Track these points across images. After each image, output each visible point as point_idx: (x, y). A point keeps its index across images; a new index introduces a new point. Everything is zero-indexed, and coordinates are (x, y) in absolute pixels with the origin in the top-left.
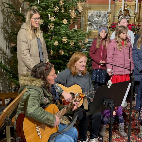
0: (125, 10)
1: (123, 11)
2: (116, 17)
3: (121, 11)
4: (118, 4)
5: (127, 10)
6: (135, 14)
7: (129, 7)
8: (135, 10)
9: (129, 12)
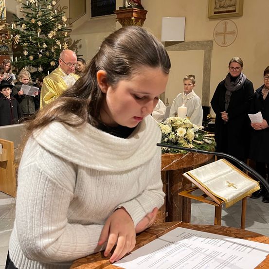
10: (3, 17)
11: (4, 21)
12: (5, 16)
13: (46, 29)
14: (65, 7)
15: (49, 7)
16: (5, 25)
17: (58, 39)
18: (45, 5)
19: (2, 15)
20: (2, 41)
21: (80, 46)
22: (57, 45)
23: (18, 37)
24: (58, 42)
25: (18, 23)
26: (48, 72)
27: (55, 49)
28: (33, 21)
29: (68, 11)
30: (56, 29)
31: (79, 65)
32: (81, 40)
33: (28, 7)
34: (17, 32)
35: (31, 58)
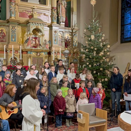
0: (14, 58)
1: (13, 59)
2: (8, 62)
3: (12, 59)
4: (9, 54)
5: (15, 58)
6: (20, 60)
7: (16, 56)
8: (20, 58)
9: (16, 59)
10: (76, 45)
11: (76, 47)
12: (77, 45)
13: (98, 51)
14: (107, 39)
15: (100, 40)
16: (77, 49)
17: (104, 56)
18: (98, 40)
19: (75, 45)
20: (75, 57)
21: (115, 59)
22: (103, 59)
23: (84, 55)
24: (104, 58)
25: (84, 48)
26: (99, 73)
27: (102, 62)
28: (92, 48)
29: (108, 41)
30: (103, 51)
31: (115, 70)
32: (115, 56)
33: (90, 41)
34: (84, 53)
35: (90, 66)
